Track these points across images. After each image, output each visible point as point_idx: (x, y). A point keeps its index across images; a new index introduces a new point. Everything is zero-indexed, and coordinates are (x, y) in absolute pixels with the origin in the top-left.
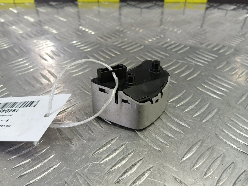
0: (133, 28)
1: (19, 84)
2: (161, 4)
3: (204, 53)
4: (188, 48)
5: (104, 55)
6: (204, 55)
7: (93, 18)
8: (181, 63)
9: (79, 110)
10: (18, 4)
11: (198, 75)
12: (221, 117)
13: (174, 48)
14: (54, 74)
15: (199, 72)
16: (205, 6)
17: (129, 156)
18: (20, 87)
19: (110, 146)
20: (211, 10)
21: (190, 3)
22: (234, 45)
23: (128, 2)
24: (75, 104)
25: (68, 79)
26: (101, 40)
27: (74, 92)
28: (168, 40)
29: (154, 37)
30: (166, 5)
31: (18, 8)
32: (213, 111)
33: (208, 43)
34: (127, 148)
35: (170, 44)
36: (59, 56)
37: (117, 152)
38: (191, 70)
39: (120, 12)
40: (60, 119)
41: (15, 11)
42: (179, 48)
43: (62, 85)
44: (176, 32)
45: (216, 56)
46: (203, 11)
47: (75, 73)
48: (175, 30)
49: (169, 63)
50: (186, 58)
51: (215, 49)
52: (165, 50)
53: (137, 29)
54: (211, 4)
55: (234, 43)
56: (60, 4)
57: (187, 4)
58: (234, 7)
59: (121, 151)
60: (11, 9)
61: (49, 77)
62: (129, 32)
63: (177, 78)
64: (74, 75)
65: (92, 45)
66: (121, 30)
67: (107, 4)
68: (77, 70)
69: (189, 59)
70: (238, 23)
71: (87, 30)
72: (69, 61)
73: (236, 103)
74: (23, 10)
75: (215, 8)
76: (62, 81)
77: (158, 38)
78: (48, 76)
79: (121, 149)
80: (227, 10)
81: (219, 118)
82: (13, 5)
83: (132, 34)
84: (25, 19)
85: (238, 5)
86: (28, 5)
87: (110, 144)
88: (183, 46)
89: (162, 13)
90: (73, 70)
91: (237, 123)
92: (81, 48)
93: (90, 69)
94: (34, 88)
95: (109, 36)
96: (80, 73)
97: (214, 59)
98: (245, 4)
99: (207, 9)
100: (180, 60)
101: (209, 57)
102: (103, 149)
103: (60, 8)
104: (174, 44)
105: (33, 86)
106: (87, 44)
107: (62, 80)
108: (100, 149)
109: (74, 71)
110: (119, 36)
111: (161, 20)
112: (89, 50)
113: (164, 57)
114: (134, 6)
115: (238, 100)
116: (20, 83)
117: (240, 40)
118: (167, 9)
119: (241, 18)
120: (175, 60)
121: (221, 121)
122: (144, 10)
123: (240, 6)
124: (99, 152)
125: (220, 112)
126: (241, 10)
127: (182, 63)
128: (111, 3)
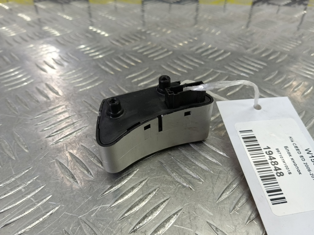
0: (159, 29)
1: (8, 103)
3: (250, 61)
4: (229, 53)
5: (120, 64)
6: (250, 63)
7: (107, 16)
8: (219, 73)
9: (85, 136)
13: (211, 54)
14: (54, 89)
17: (150, 195)
18: (9, 106)
19: (125, 183)
20: (258, 6)
22: (287, 50)
24: (81, 128)
25: (72, 95)
26: (117, 44)
27: (79, 111)
28: (204, 44)
29: (186, 40)
31: (10, 2)
33: (255, 48)
34: (147, 185)
35: (206, 48)
36: (61, 65)
37: (134, 191)
39: (143, 8)
40: (60, 148)
41: (7, 8)
42: (217, 54)
43: (64, 104)
44: (214, 34)
45: (265, 64)
46: (248, 6)
47: (82, 87)
48: (213, 31)
49: (204, 73)
50: (226, 67)
51: (263, 55)
52: (199, 56)
53: (164, 30)
55: (288, 47)
58: (288, 1)
59: (139, 190)
61: (48, 93)
62: (153, 34)
64: (81, 90)
65: (105, 50)
66: (143, 30)
68: (84, 84)
69: (230, 69)
70: (293, 22)
71: (99, 31)
72: (74, 71)
74: (17, 6)
75: (264, 2)
76: (64, 98)
77: (191, 41)
78: (46, 92)
79: (140, 187)
80: (279, 6)
83: (158, 36)
84: (19, 17)
87: (126, 181)
88: (222, 51)
89: (197, 10)
90: (79, 83)
92: (91, 55)
93: (102, 82)
94: (28, 107)
95: (127, 39)
96: (88, 88)
97: (262, 67)
99: (254, 3)
100: (218, 69)
101: (256, 65)
102: (116, 187)
103: (65, 3)
104: (211, 48)
105: (26, 105)
106: (99, 49)
107: (64, 96)
108: (112, 188)
109: (80, 85)
110: (140, 38)
111: (196, 18)
112: (101, 56)
113: (197, 66)
116: (9, 101)
117: (295, 44)
118: (203, 4)
119: (297, 16)
120: (212, 70)
122: (174, 6)
124: (111, 191)
126: (296, 5)
127: (221, 73)
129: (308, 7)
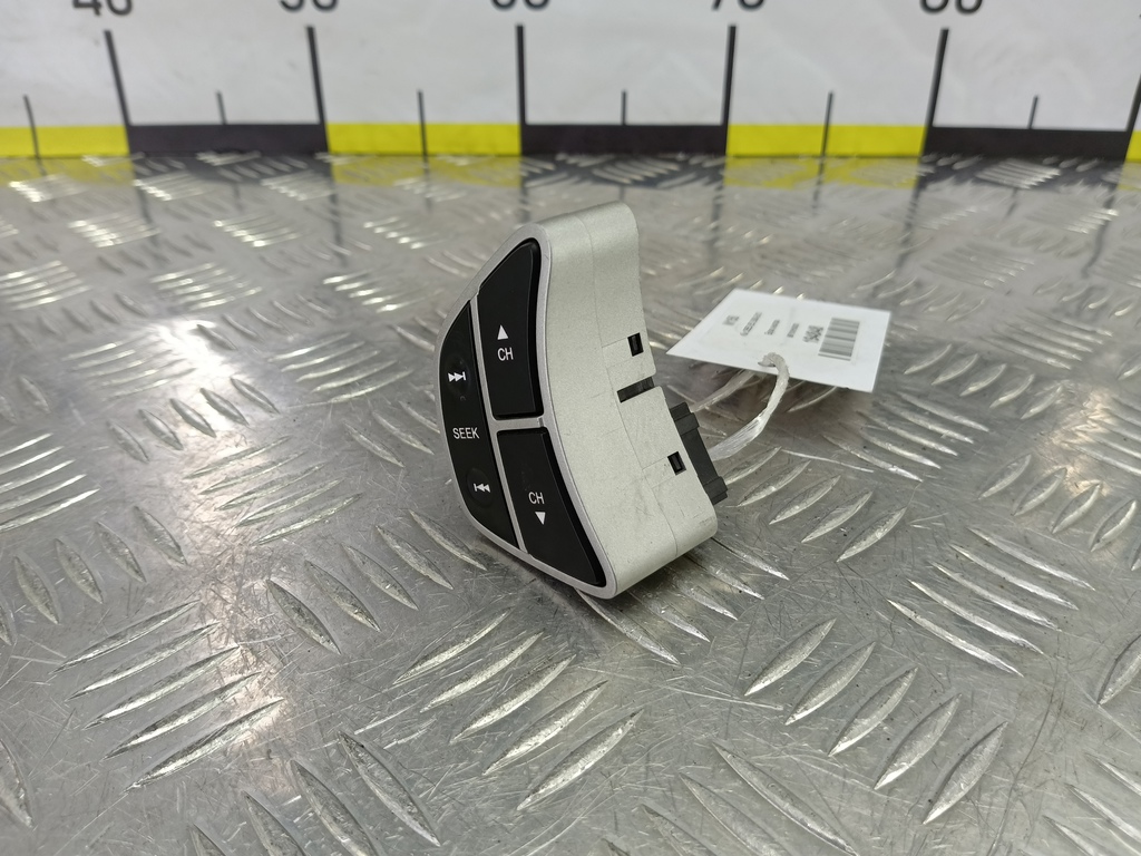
2: (709, 163)
6: (922, 420)
7: (392, 233)
10: (50, 158)
11: (892, 534)
12: (1021, 785)
15: (897, 517)
16: (914, 171)
21: (843, 157)
23: (561, 157)
30: (732, 169)
32: (980, 747)
38: (859, 506)
39: (524, 202)
50: (831, 438)
51: (973, 388)
54: (942, 162)
56: (244, 164)
57: (830, 164)
60: (15, 185)
63: (790, 549)
67: (463, 162)
69: (845, 446)
73: (1097, 694)
74: (72, 190)
75: (961, 177)
81: (1014, 794)
82: (31, 167)
85: (1064, 164)
86: (98, 163)
89: (717, 209)
91: (1109, 823)
98: (1095, 162)
99: (922, 183)
101: (946, 432)
103: (246, 180)
111: (711, 243)
114: (586, 175)
115: (1109, 678)
119: (1086, 227)
120: (777, 450)
121: (1023, 810)
122: (635, 194)
123: (1075, 167)
125: (1018, 754)
126: (1079, 190)
127: (813, 464)
128: (484, 160)
129: (1121, 193)
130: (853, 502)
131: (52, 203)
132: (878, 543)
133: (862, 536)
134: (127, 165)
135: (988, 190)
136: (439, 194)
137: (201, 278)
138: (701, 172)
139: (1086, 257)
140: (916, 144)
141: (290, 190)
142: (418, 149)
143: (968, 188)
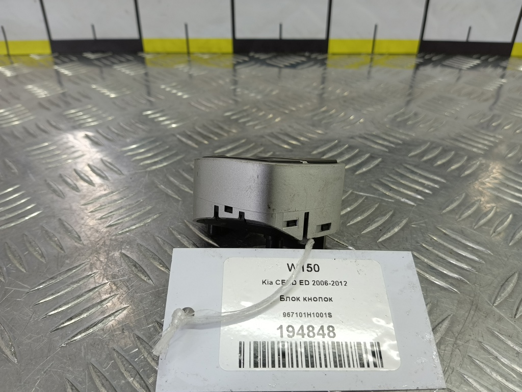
2: (320, 57)
3: (415, 173)
4: (380, 160)
6: (416, 177)
7: (174, 91)
10: (15, 56)
11: (402, 229)
12: (458, 342)
13: (349, 160)
15: (404, 222)
16: (414, 61)
21: (382, 54)
22: (480, 152)
23: (252, 54)
26: (190, 142)
30: (331, 60)
31: (16, 65)
32: (440, 325)
33: (423, 148)
35: (340, 151)
38: (388, 216)
39: (235, 76)
41: (8, 74)
42: (359, 161)
45: (443, 180)
46: (408, 72)
50: (375, 186)
51: (439, 162)
54: (427, 57)
56: (105, 58)
57: (376, 58)
58: (477, 62)
62: (250, 123)
63: (356, 236)
66: (234, 117)
67: (206, 57)
69: (381, 189)
70: (486, 100)
73: (492, 301)
74: (25, 71)
75: (436, 64)
81: (455, 346)
82: (6, 60)
83: (258, 127)
84: (29, 93)
85: (483, 58)
86: (37, 58)
88: (368, 156)
89: (324, 80)
91: (496, 358)
98: (496, 57)
103: (106, 65)
106: (158, 151)
111: (321, 95)
114: (263, 62)
115: (498, 294)
117: (492, 139)
118: (333, 69)
119: (492, 87)
120: (350, 191)
121: (459, 353)
122: (286, 72)
123: (487, 59)
125: (457, 328)
126: (489, 70)
127: (367, 198)
128: (216, 56)
129: (508, 72)
130: (385, 215)
131: (16, 77)
132: (396, 234)
133: (389, 230)
134: (50, 59)
135: (448, 70)
136: (195, 72)
137: (86, 112)
138: (316, 61)
139: (491, 101)
140: (415, 48)
141: (126, 70)
142: (185, 50)
143: (439, 69)
